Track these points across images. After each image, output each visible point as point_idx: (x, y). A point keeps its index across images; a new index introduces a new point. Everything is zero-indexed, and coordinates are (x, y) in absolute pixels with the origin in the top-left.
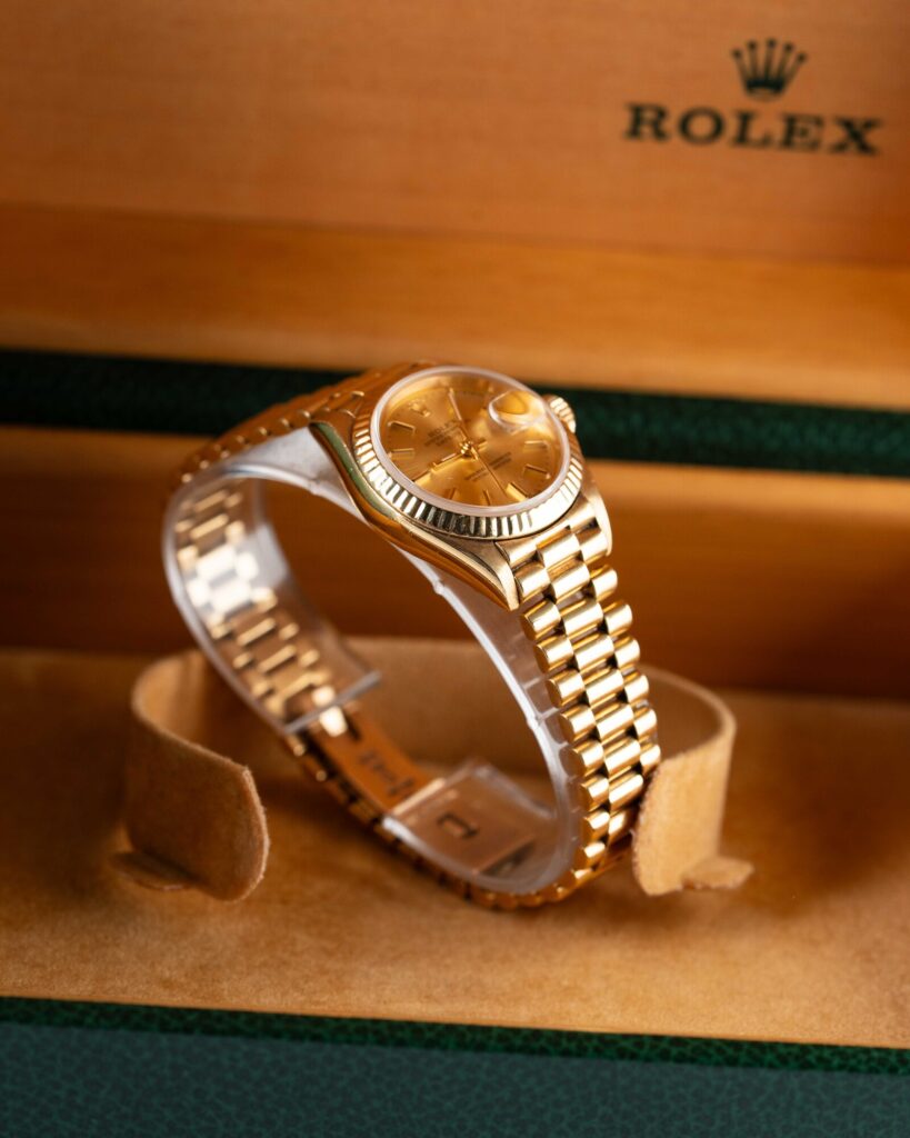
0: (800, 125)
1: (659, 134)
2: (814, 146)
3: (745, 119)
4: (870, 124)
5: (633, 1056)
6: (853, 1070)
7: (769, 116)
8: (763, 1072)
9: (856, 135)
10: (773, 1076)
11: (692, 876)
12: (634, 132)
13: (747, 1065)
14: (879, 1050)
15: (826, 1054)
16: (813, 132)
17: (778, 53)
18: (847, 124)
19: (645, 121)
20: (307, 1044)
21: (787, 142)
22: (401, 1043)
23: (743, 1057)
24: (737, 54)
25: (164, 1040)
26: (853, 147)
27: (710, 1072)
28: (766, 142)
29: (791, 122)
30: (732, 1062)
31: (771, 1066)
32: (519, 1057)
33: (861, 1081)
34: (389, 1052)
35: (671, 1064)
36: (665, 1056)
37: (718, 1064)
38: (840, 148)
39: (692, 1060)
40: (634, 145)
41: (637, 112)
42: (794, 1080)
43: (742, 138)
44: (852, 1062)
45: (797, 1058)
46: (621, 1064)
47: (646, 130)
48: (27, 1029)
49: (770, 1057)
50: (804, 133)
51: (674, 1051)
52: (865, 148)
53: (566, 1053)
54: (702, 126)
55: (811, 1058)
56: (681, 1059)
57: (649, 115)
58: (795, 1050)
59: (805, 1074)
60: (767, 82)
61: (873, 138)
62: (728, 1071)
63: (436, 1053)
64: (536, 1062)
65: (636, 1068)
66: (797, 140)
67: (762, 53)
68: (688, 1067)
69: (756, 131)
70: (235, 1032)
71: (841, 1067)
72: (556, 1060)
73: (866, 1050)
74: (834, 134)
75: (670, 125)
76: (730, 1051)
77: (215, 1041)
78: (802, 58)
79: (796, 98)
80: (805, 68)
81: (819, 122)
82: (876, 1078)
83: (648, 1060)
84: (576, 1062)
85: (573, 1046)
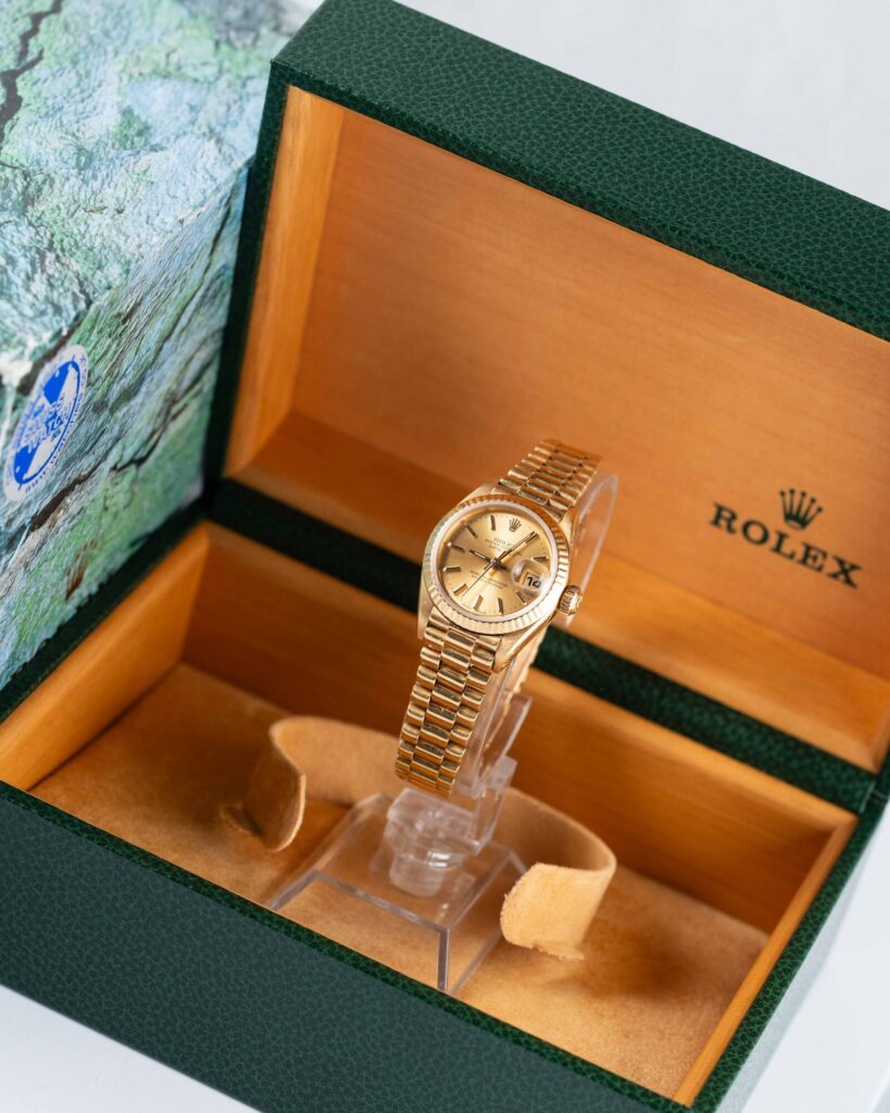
0: (813, 553)
1: (730, 529)
2: (820, 569)
3: (782, 537)
4: (854, 567)
5: (422, 997)
6: (542, 1055)
7: (796, 540)
8: (492, 1036)
9: (845, 571)
10: (497, 1041)
11: (542, 943)
12: (716, 522)
13: (483, 1028)
14: (564, 1051)
15: (532, 1041)
16: (820, 560)
17: (806, 502)
18: (841, 562)
19: (723, 517)
20: (247, 918)
21: (804, 561)
22: (298, 938)
23: (484, 1024)
24: (783, 494)
25: (171, 885)
26: (842, 577)
27: (462, 1024)
28: (791, 556)
29: (808, 548)
30: (476, 1023)
31: (497, 1034)
32: (359, 972)
33: (545, 1063)
34: (290, 941)
35: (441, 1010)
36: (440, 1005)
37: (468, 1021)
38: (835, 576)
39: (454, 1013)
40: (714, 529)
41: (720, 509)
42: (508, 1048)
43: (777, 549)
44: (544, 1051)
45: (514, 1036)
46: (415, 999)
47: (723, 523)
48: (100, 849)
49: (500, 1029)
50: (815, 558)
51: (447, 1004)
52: (848, 581)
53: (386, 980)
54: (755, 532)
55: (523, 1040)
56: (448, 1010)
57: (726, 514)
58: (516, 1032)
59: (514, 1046)
60: (798, 518)
61: (854, 575)
62: (472, 1027)
63: (315, 951)
64: (368, 979)
65: (422, 1004)
66: (810, 561)
67: (797, 498)
68: (450, 1016)
69: (787, 548)
70: (211, 895)
71: (536, 1051)
72: (379, 982)
73: (557, 1049)
74: (831, 566)
75: (738, 525)
76: (479, 1017)
77: (198, 896)
78: (820, 510)
79: (813, 534)
80: (820, 517)
81: (825, 555)
82: (554, 1065)
83: (429, 1002)
84: (390, 988)
85: (392, 979)
